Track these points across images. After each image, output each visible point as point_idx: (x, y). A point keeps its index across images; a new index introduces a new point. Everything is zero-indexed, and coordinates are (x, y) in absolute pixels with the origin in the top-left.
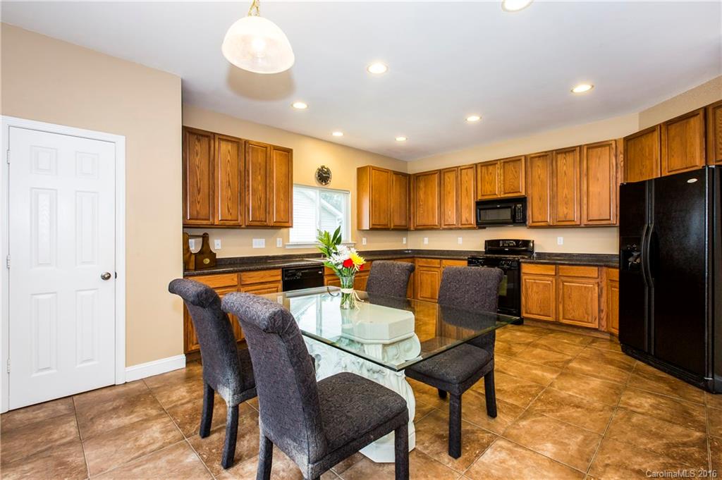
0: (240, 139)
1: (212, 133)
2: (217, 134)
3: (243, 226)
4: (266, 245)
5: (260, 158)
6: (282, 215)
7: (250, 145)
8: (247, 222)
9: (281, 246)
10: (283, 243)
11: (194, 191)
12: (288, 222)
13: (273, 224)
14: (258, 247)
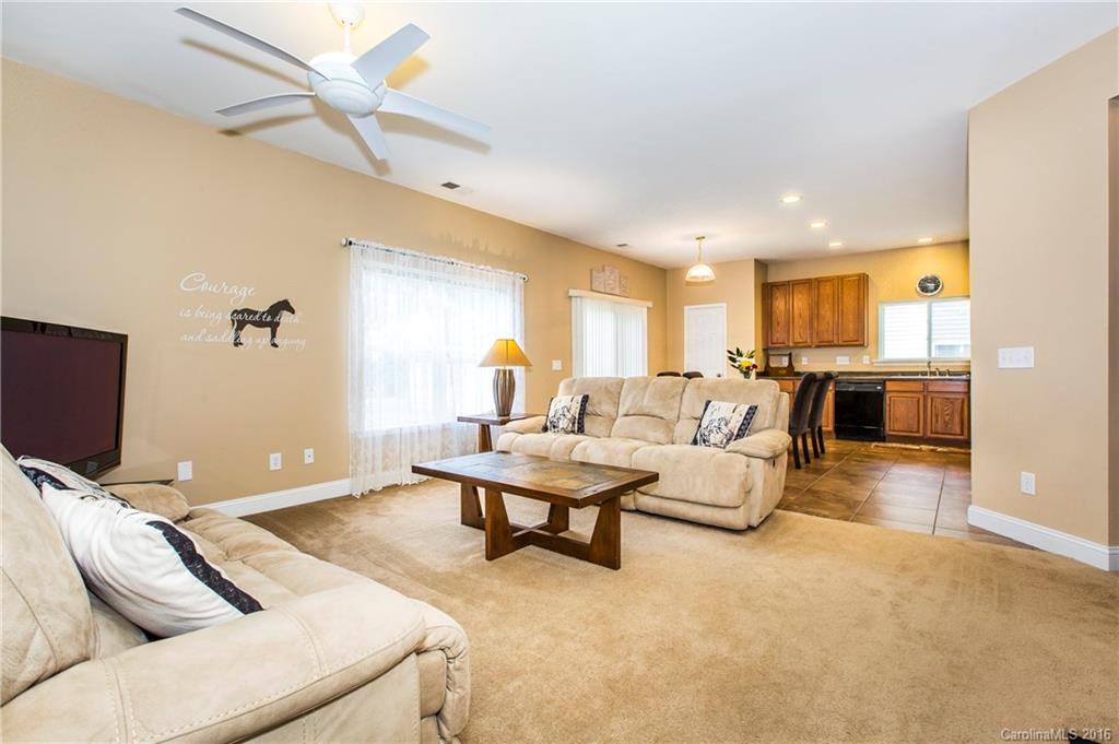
0: (809, 279)
3: (813, 346)
4: (850, 361)
5: (827, 290)
6: (852, 336)
7: (819, 281)
8: (816, 342)
9: (868, 362)
10: (870, 360)
11: (775, 324)
12: (857, 341)
13: (840, 343)
14: (840, 362)
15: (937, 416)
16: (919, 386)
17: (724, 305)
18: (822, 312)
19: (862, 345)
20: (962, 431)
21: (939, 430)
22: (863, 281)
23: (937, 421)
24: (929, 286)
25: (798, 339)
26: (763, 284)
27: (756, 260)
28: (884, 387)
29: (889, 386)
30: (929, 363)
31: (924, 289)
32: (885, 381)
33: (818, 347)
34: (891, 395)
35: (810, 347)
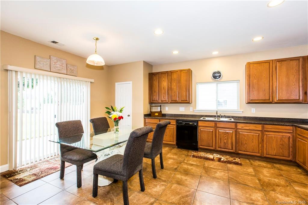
0: (167, 71)
1: (158, 72)
2: (160, 72)
3: (169, 103)
4: (185, 109)
5: (175, 76)
6: (184, 98)
7: (171, 72)
8: (170, 101)
9: (192, 111)
10: (193, 109)
11: (154, 92)
12: (187, 101)
13: (180, 101)
14: (181, 110)
15: (221, 139)
16: (213, 124)
17: (131, 82)
18: (172, 87)
19: (189, 103)
20: (232, 147)
21: (222, 147)
22: (189, 72)
23: (221, 142)
24: (216, 76)
25: (163, 99)
26: (149, 74)
27: (144, 62)
28: (197, 124)
29: (200, 124)
30: (217, 112)
31: (215, 77)
32: (198, 121)
33: (171, 103)
34: (201, 128)
35: (168, 103)
